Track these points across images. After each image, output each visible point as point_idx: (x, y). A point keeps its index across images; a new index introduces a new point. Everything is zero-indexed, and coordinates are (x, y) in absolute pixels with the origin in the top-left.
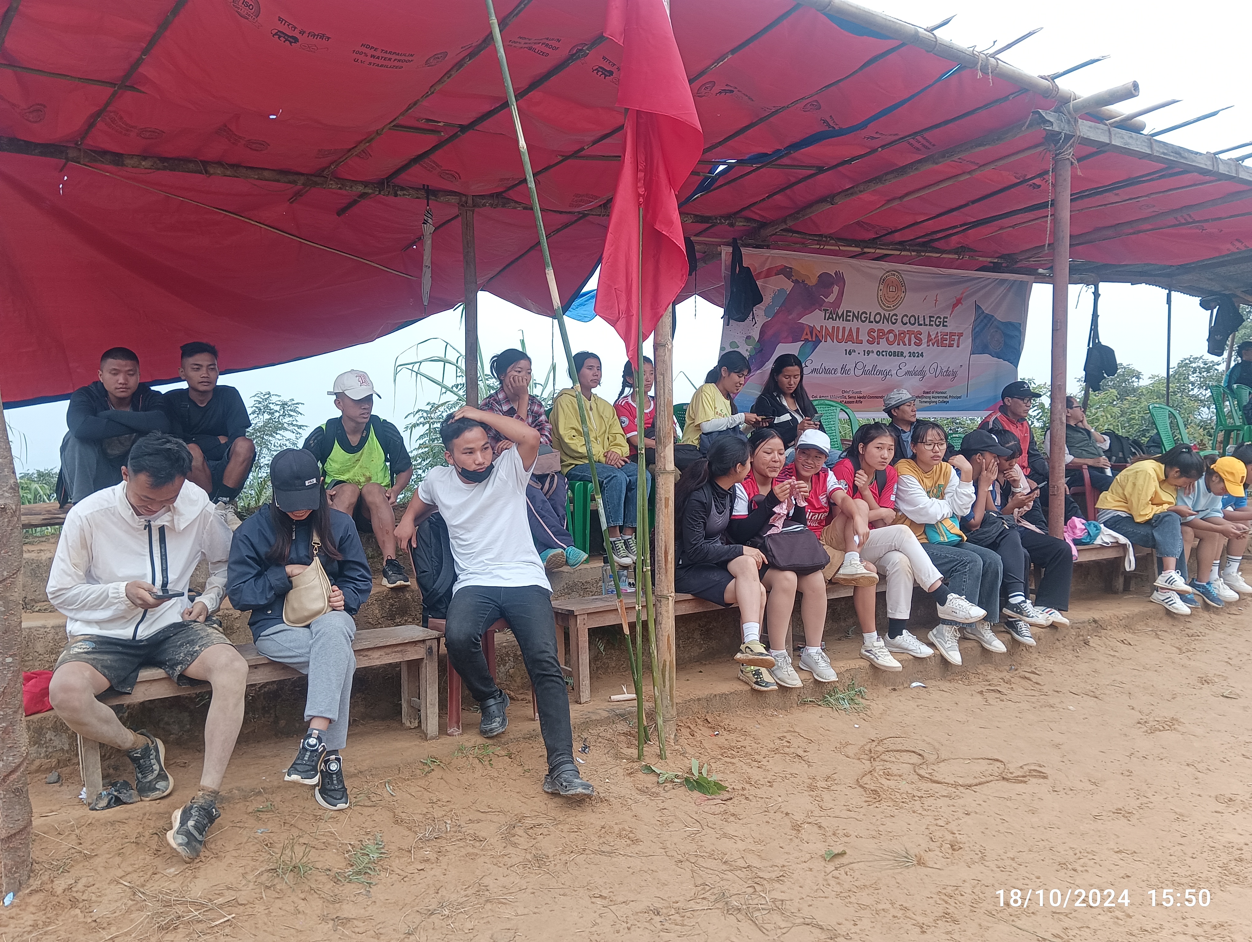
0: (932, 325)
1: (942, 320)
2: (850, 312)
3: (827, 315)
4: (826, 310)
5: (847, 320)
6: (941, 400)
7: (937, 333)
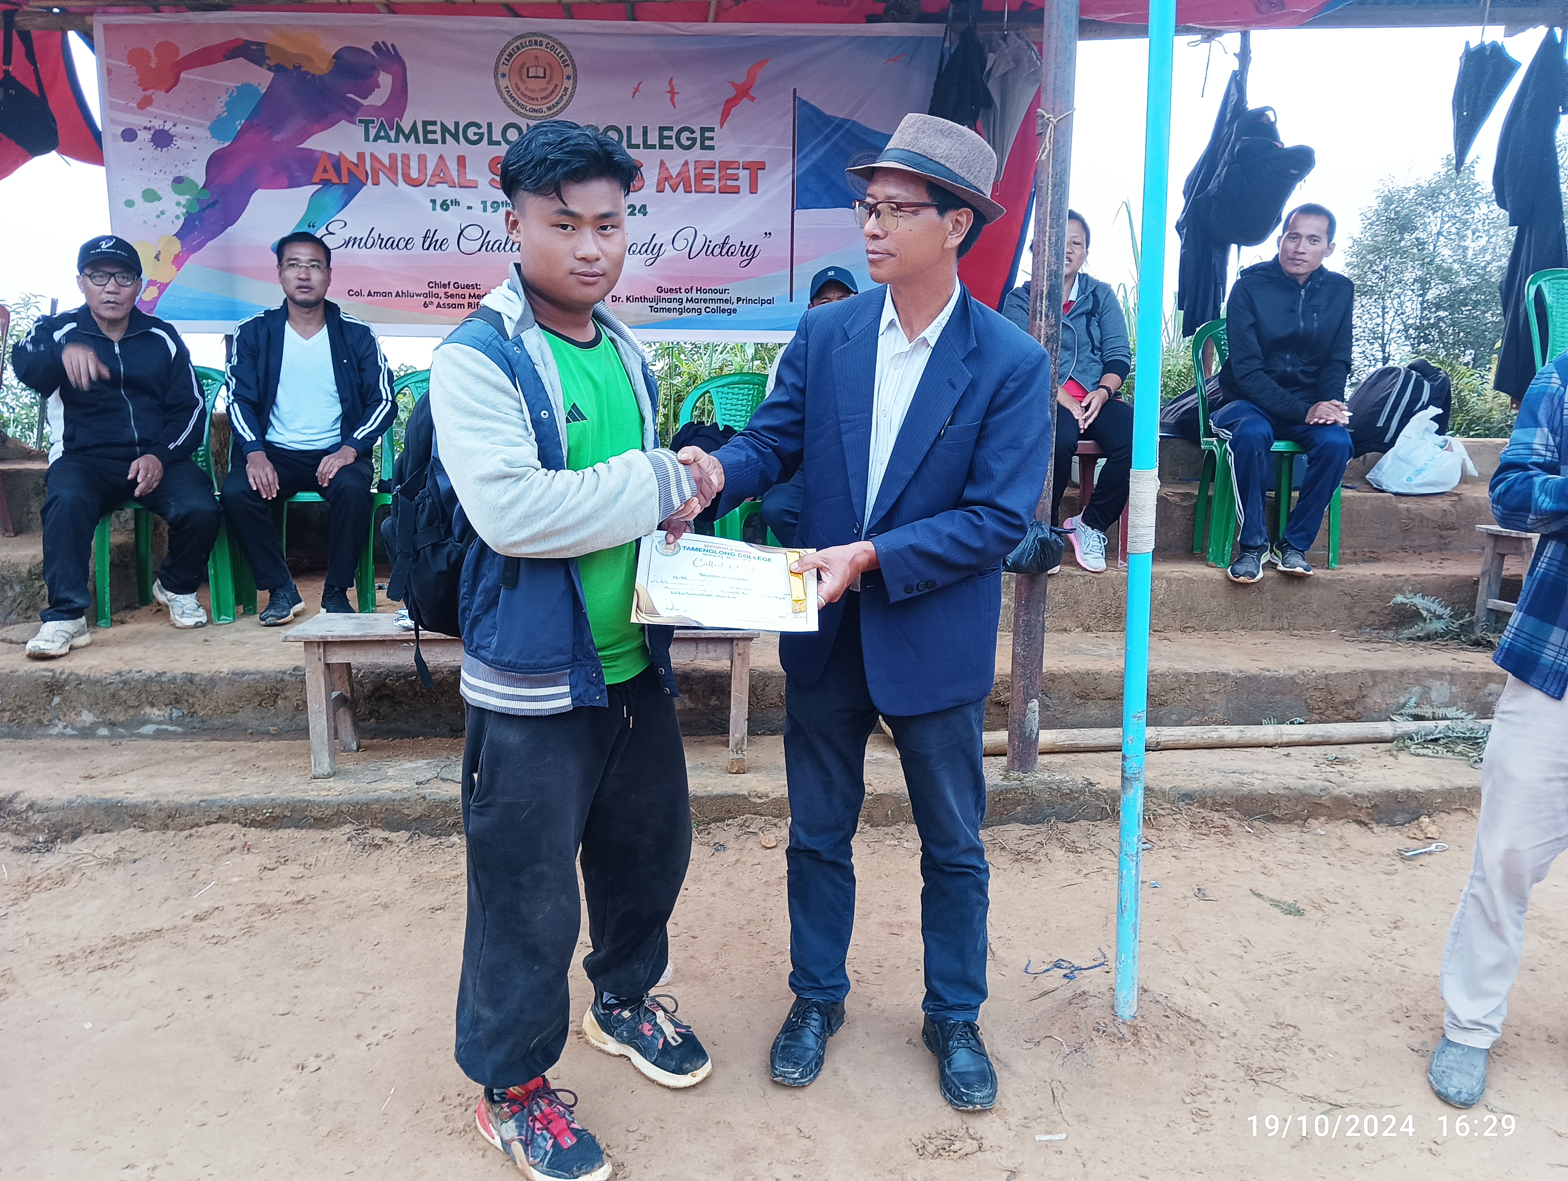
0: (671, 147)
1: (697, 135)
2: (434, 123)
3: (373, 132)
4: (366, 124)
5: (427, 141)
6: (713, 306)
7: (686, 163)
